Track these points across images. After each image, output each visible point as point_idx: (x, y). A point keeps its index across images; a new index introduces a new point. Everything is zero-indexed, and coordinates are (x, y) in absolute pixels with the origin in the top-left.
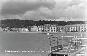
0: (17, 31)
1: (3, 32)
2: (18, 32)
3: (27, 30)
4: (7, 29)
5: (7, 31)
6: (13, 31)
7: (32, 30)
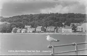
0: (54, 32)
1: (33, 33)
2: (56, 33)
3: (70, 30)
4: (39, 29)
5: (39, 32)
6: (48, 32)
7: (79, 30)
